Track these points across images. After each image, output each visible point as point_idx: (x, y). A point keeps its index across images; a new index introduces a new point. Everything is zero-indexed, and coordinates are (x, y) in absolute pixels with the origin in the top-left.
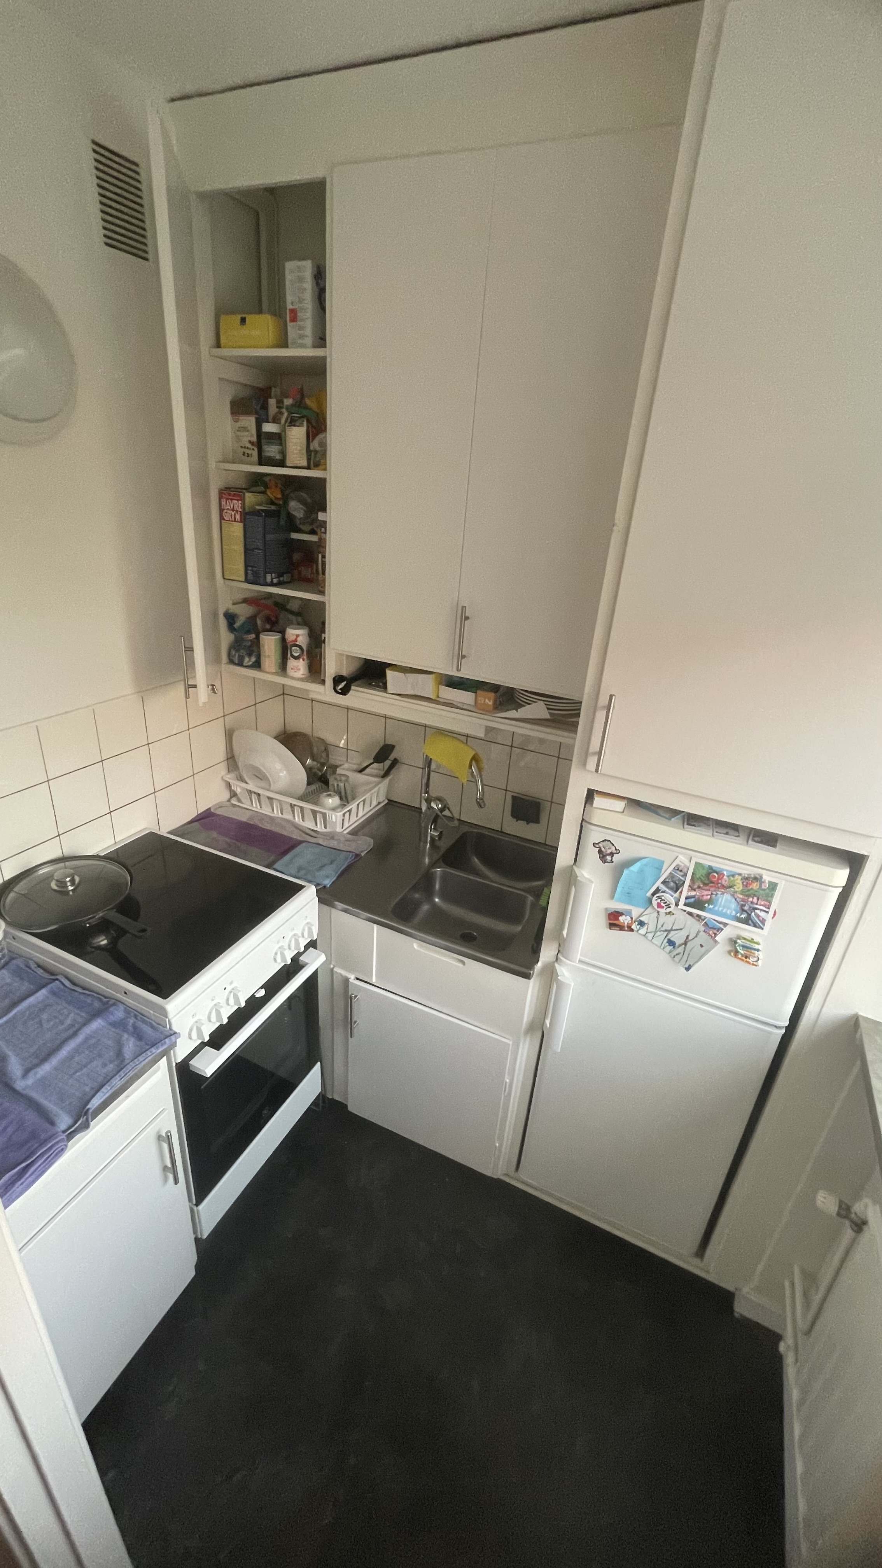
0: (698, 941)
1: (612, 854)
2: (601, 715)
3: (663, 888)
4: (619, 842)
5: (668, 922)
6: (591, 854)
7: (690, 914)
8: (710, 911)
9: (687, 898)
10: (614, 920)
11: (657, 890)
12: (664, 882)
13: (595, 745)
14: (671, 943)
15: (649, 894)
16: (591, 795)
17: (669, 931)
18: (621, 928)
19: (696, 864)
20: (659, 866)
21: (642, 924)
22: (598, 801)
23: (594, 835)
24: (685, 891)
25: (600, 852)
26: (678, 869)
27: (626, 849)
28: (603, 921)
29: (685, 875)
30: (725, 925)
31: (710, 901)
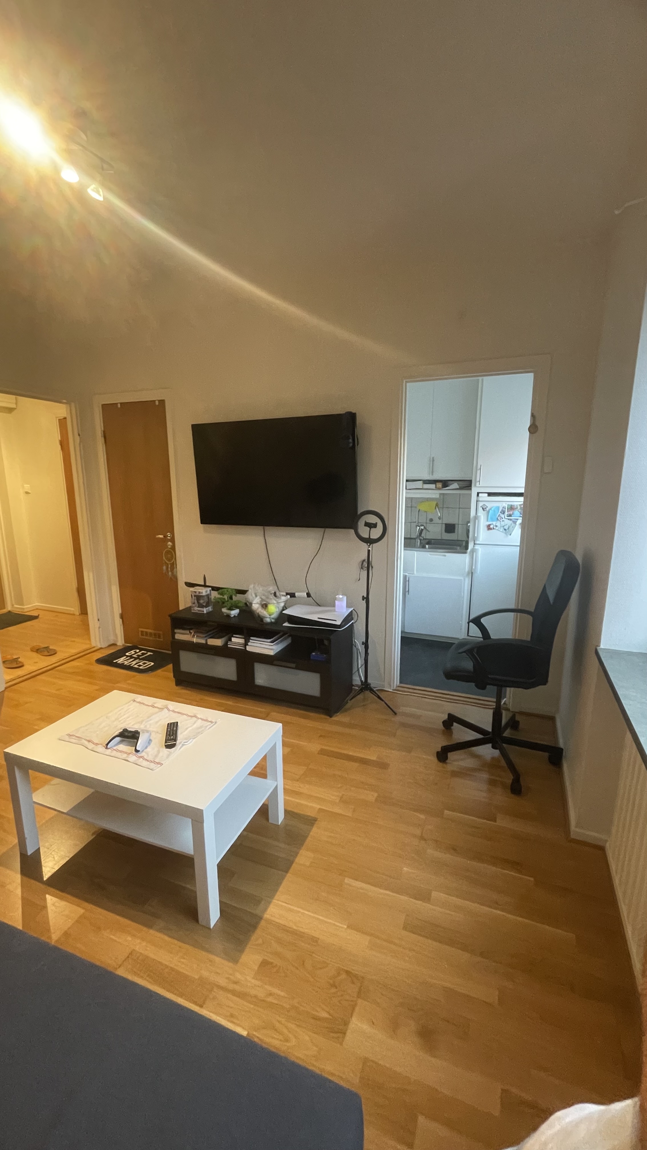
0: (512, 526)
1: (486, 508)
2: (478, 472)
3: (500, 514)
4: (487, 504)
5: (503, 523)
6: (480, 509)
7: (509, 519)
8: (513, 517)
9: (507, 515)
10: (489, 528)
11: (499, 515)
12: (501, 512)
13: (478, 479)
14: (505, 530)
15: (497, 517)
16: (478, 493)
17: (504, 526)
18: (491, 529)
19: (508, 505)
20: (498, 508)
21: (496, 526)
22: (480, 495)
23: (481, 504)
24: (506, 513)
25: (483, 508)
26: (503, 507)
27: (489, 505)
28: (486, 529)
29: (505, 509)
30: (518, 519)
31: (513, 514)
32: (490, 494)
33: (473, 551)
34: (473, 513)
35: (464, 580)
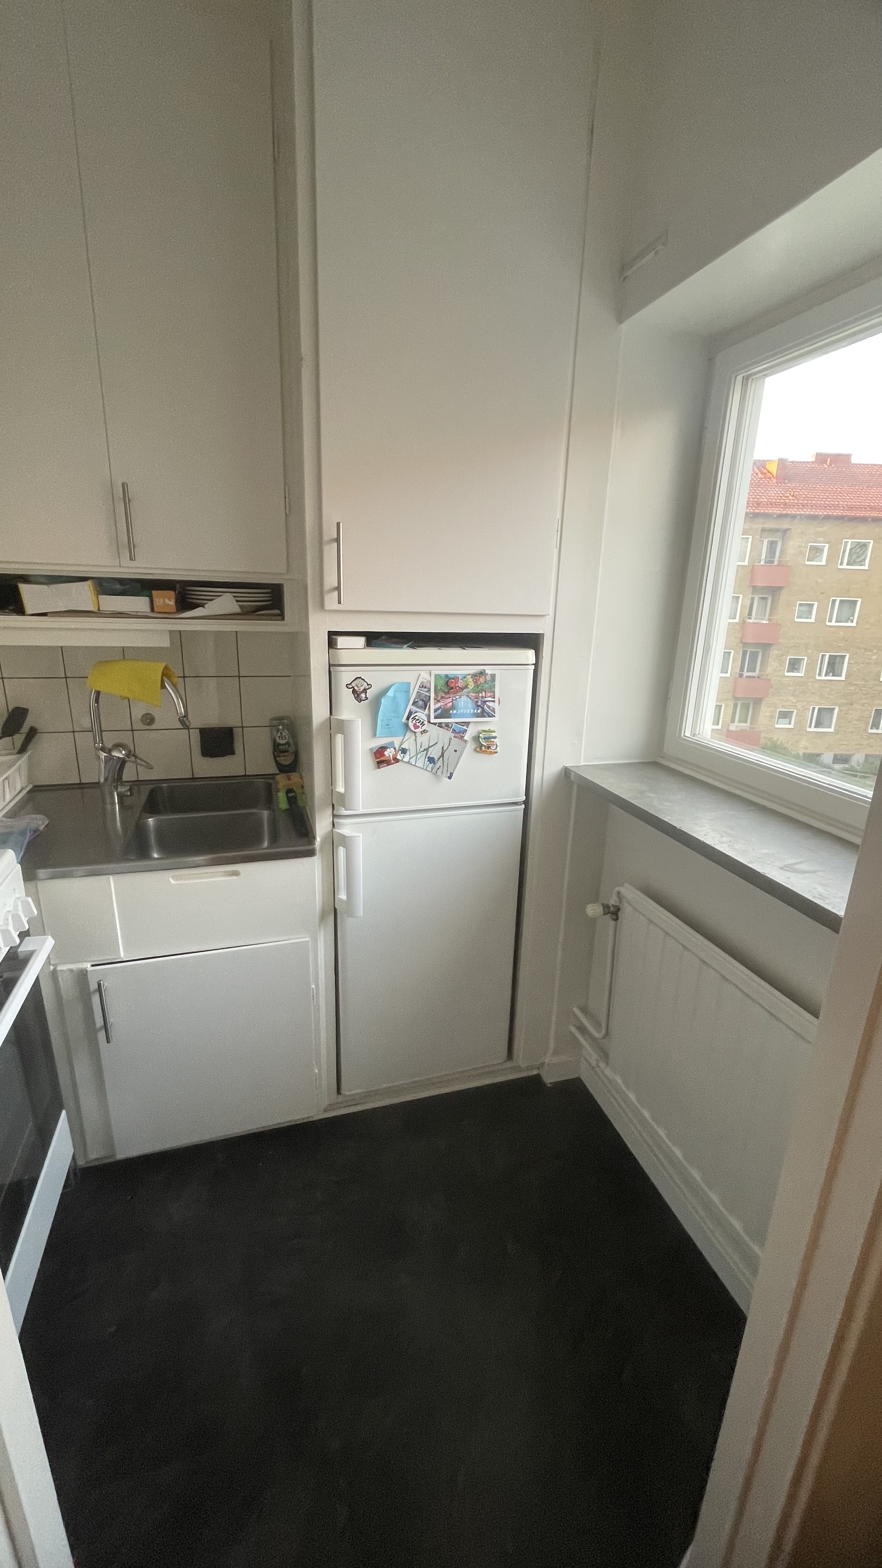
0: (452, 749)
1: (365, 691)
3: (414, 709)
4: (368, 675)
5: (423, 740)
6: (346, 697)
7: (440, 725)
8: (456, 716)
9: (435, 711)
10: (380, 758)
11: (410, 713)
12: (414, 703)
13: (330, 580)
14: (431, 760)
15: (404, 720)
16: (332, 636)
17: (427, 750)
18: (388, 762)
19: (436, 676)
20: (406, 688)
21: (404, 751)
23: (346, 676)
24: (433, 705)
25: (354, 692)
26: (422, 686)
27: (377, 680)
28: (370, 762)
29: (429, 690)
30: (468, 724)
31: (453, 707)
32: (373, 639)
33: (334, 841)
34: (319, 711)
35: (315, 940)
